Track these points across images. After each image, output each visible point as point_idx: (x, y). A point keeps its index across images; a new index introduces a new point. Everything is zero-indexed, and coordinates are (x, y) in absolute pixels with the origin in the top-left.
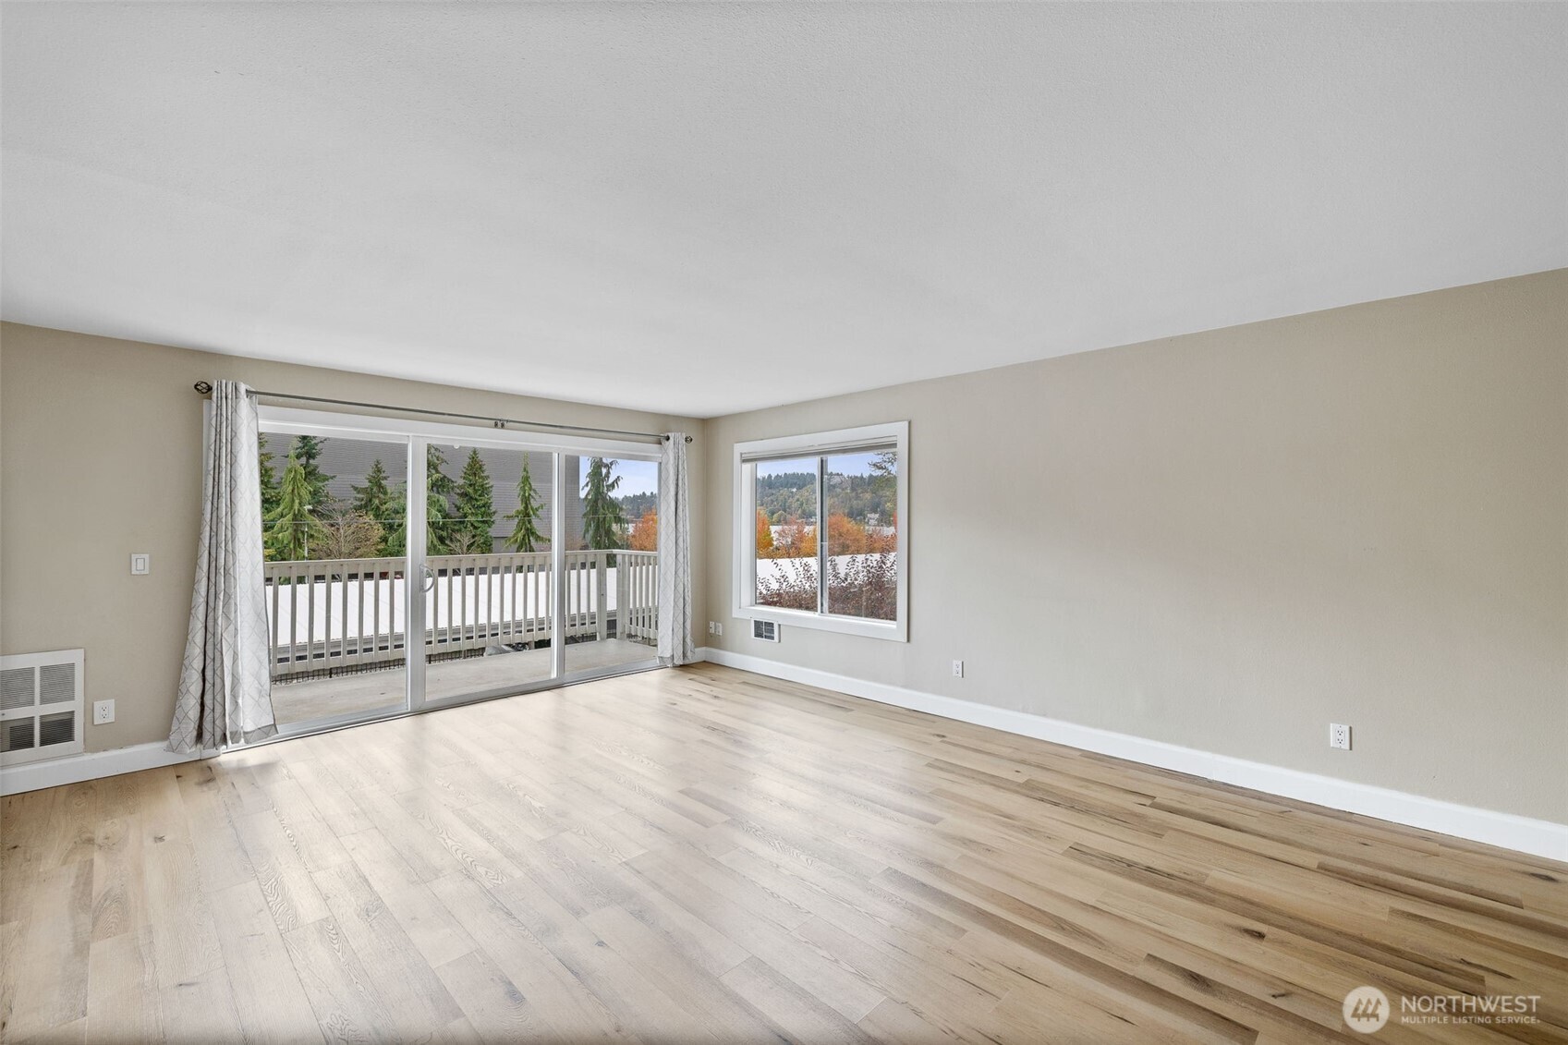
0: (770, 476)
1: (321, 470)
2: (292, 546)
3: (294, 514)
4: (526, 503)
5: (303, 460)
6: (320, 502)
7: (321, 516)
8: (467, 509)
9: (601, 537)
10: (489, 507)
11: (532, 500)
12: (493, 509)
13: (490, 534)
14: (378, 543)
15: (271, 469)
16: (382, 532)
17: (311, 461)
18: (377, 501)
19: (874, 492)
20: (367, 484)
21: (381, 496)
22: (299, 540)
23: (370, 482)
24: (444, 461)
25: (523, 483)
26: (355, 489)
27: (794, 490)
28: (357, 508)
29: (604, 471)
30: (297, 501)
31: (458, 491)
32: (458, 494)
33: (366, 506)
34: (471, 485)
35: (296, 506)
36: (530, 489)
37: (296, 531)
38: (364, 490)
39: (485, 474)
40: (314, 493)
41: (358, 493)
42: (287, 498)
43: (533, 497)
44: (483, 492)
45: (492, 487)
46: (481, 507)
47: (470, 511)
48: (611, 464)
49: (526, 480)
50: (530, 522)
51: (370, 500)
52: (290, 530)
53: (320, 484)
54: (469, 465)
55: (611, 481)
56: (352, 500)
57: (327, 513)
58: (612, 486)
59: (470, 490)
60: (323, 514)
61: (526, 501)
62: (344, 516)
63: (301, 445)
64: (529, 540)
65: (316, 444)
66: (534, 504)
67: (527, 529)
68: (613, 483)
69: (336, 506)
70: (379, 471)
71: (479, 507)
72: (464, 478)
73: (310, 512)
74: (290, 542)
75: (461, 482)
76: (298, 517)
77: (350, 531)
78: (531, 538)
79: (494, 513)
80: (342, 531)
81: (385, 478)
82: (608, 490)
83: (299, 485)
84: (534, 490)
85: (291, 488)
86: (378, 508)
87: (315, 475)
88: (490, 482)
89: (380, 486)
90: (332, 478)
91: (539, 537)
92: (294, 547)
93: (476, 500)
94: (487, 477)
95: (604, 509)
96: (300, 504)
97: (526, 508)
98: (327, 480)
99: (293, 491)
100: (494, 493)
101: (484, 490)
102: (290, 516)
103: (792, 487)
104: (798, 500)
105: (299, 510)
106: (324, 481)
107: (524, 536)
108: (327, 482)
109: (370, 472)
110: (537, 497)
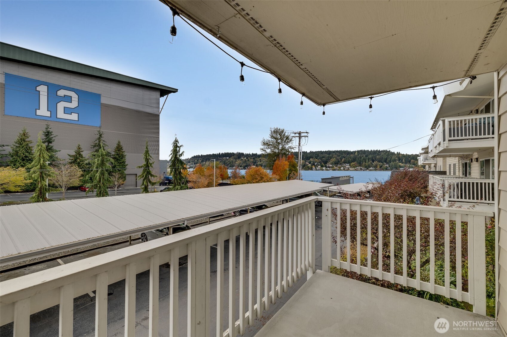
0: (220, 153)
1: (54, 148)
2: (39, 180)
3: (41, 165)
4: (147, 161)
5: (47, 144)
6: (54, 160)
7: (54, 166)
8: (116, 163)
9: (177, 175)
10: (125, 163)
11: (150, 160)
12: (126, 163)
13: (125, 173)
14: (80, 177)
15: (32, 147)
16: (82, 173)
17: (50, 144)
18: (79, 160)
19: (254, 159)
20: (74, 154)
21: (80, 158)
22: (43, 177)
23: (76, 153)
24: (106, 145)
25: (146, 153)
26: (69, 155)
27: (228, 158)
28: (71, 163)
29: (178, 149)
30: (42, 160)
31: (112, 157)
32: (112, 158)
33: (74, 162)
34: (117, 155)
35: (42, 162)
36: (149, 156)
37: (41, 173)
38: (73, 156)
39: (123, 151)
40: (51, 157)
41: (71, 157)
42: (37, 158)
43: (150, 159)
44: (122, 157)
45: (126, 155)
46: (122, 163)
47: (117, 164)
48: (181, 146)
49: (147, 152)
50: (149, 169)
51: (76, 160)
52: (38, 173)
53: (54, 153)
54: (117, 147)
55: (180, 153)
56: (68, 159)
57: (57, 165)
58: (181, 155)
59: (117, 156)
60: (55, 165)
61: (147, 160)
62: (64, 166)
63: (45, 138)
64: (148, 176)
65: (52, 138)
66: (150, 162)
67: (147, 172)
68: (181, 154)
69: (61, 162)
70: (79, 149)
71: (121, 163)
72: (115, 152)
73: (49, 165)
74: (38, 178)
75: (114, 153)
76: (42, 167)
77: (67, 172)
78: (149, 176)
79: (127, 165)
80: (64, 172)
81: (82, 151)
82: (180, 157)
83: (43, 152)
84: (151, 156)
85: (39, 153)
86: (79, 163)
87: (51, 150)
88: (125, 153)
89: (80, 155)
90: (59, 151)
91: (152, 175)
92: (40, 181)
93: (120, 160)
94: (124, 152)
95: (178, 164)
96: (43, 161)
97: (147, 163)
98: (57, 152)
99: (40, 155)
100: (127, 157)
101: (123, 156)
102: (39, 167)
103: (227, 157)
104: (229, 161)
105: (43, 163)
106: (56, 152)
107: (146, 174)
108: (57, 153)
109: (76, 149)
110: (152, 160)
